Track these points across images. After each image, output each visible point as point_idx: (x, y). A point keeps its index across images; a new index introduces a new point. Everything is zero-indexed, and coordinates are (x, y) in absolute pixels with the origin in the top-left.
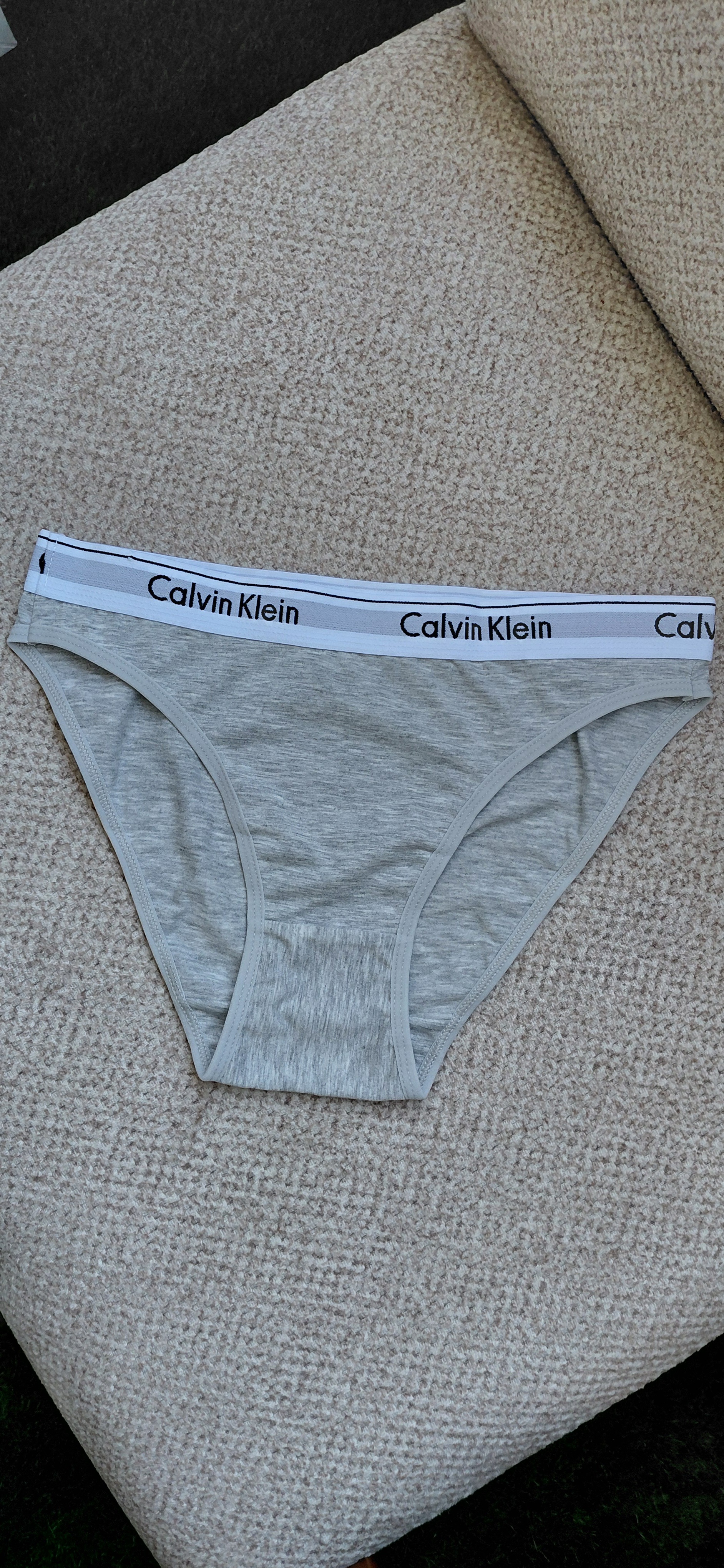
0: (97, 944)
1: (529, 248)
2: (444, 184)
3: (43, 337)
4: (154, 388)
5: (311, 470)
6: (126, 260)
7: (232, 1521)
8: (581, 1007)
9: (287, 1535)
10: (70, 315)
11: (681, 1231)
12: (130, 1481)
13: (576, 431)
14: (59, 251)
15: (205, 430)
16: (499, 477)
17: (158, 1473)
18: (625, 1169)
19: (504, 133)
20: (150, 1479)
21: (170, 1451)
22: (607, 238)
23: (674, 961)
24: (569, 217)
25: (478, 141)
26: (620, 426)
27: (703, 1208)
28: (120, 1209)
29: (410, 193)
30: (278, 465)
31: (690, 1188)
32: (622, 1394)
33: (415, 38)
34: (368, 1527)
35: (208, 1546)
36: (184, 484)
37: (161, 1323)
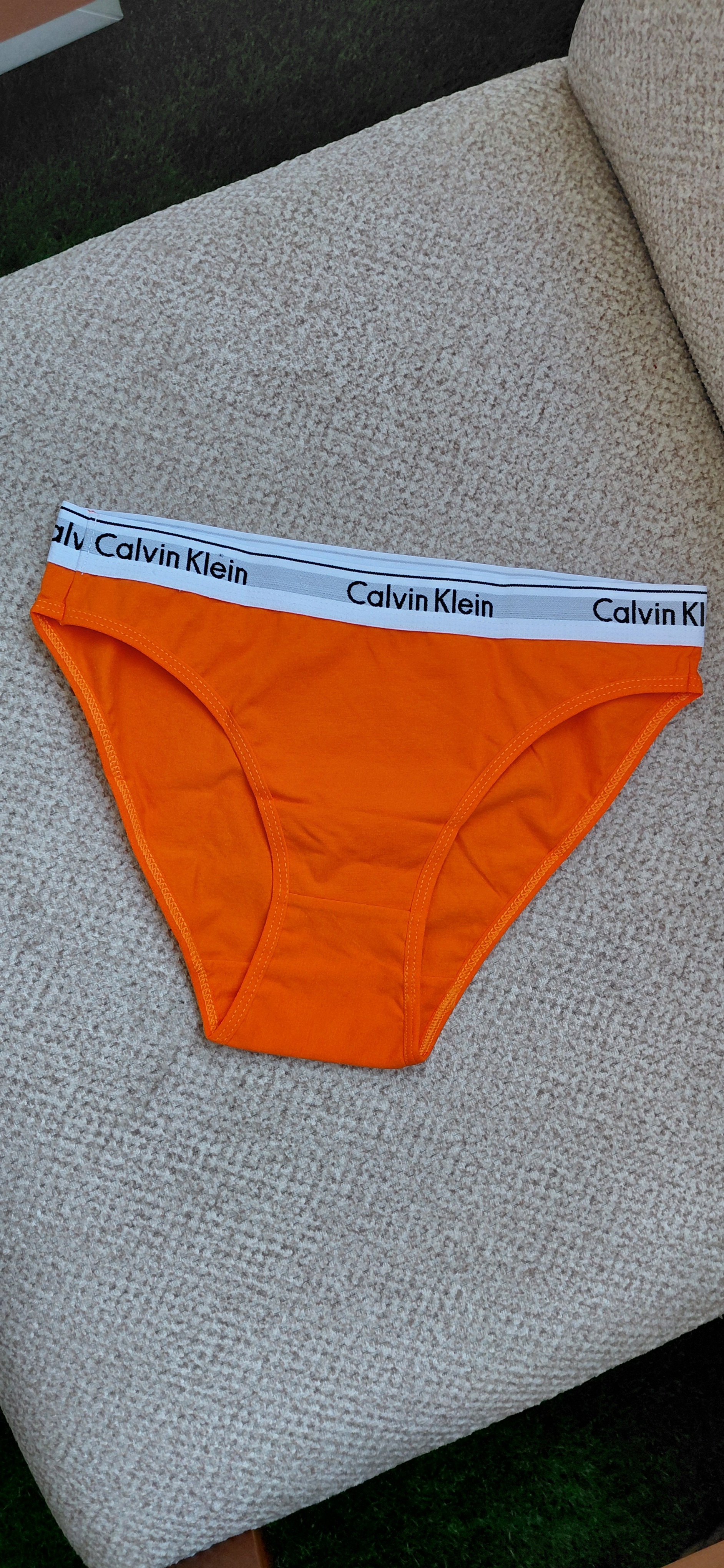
0: (81, 907)
1: (593, 305)
2: (522, 229)
3: (114, 314)
4: (215, 381)
5: (354, 483)
6: (206, 253)
7: (129, 1478)
8: (534, 1034)
9: (180, 1498)
10: (144, 297)
11: (597, 1260)
12: (36, 1426)
13: (612, 486)
14: (142, 233)
15: (258, 430)
16: (533, 518)
17: (64, 1422)
18: (554, 1194)
19: (586, 190)
20: (56, 1427)
21: (80, 1403)
22: (669, 306)
23: (629, 1003)
24: (636, 280)
25: (560, 193)
26: (654, 488)
27: (621, 1241)
28: (65, 1164)
29: (488, 233)
30: (323, 474)
31: (612, 1220)
32: (518, 1408)
33: (514, 83)
34: (259, 1501)
35: (102, 1498)
36: (230, 478)
37: (89, 1279)
